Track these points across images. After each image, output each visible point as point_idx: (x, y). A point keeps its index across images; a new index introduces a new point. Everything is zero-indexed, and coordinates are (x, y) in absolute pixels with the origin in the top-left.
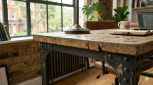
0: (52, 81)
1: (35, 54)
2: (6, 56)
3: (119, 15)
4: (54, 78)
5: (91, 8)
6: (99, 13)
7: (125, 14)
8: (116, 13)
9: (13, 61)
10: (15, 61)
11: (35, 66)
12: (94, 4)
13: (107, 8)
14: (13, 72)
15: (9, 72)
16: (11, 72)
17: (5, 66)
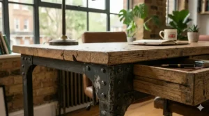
0: (64, 111)
1: (43, 74)
2: (4, 74)
3: (176, 24)
4: (67, 106)
5: (131, 13)
6: (145, 21)
7: (184, 22)
8: (172, 20)
9: (14, 81)
10: (16, 81)
11: (41, 89)
12: (137, 7)
13: (158, 13)
14: (13, 96)
15: (7, 95)
16: (10, 94)
17: (3, 87)
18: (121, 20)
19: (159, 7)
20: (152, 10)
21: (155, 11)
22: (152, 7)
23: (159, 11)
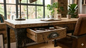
0: (26, 45)
2: (3, 30)
3: (71, 9)
5: (52, 6)
7: (75, 9)
8: (70, 8)
12: (54, 4)
18: (48, 9)
21: (63, 4)
22: (61, 3)
23: (64, 4)
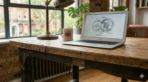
18: (70, 15)
19: (102, 4)
20: (96, 7)
22: (97, 4)
23: (102, 7)
